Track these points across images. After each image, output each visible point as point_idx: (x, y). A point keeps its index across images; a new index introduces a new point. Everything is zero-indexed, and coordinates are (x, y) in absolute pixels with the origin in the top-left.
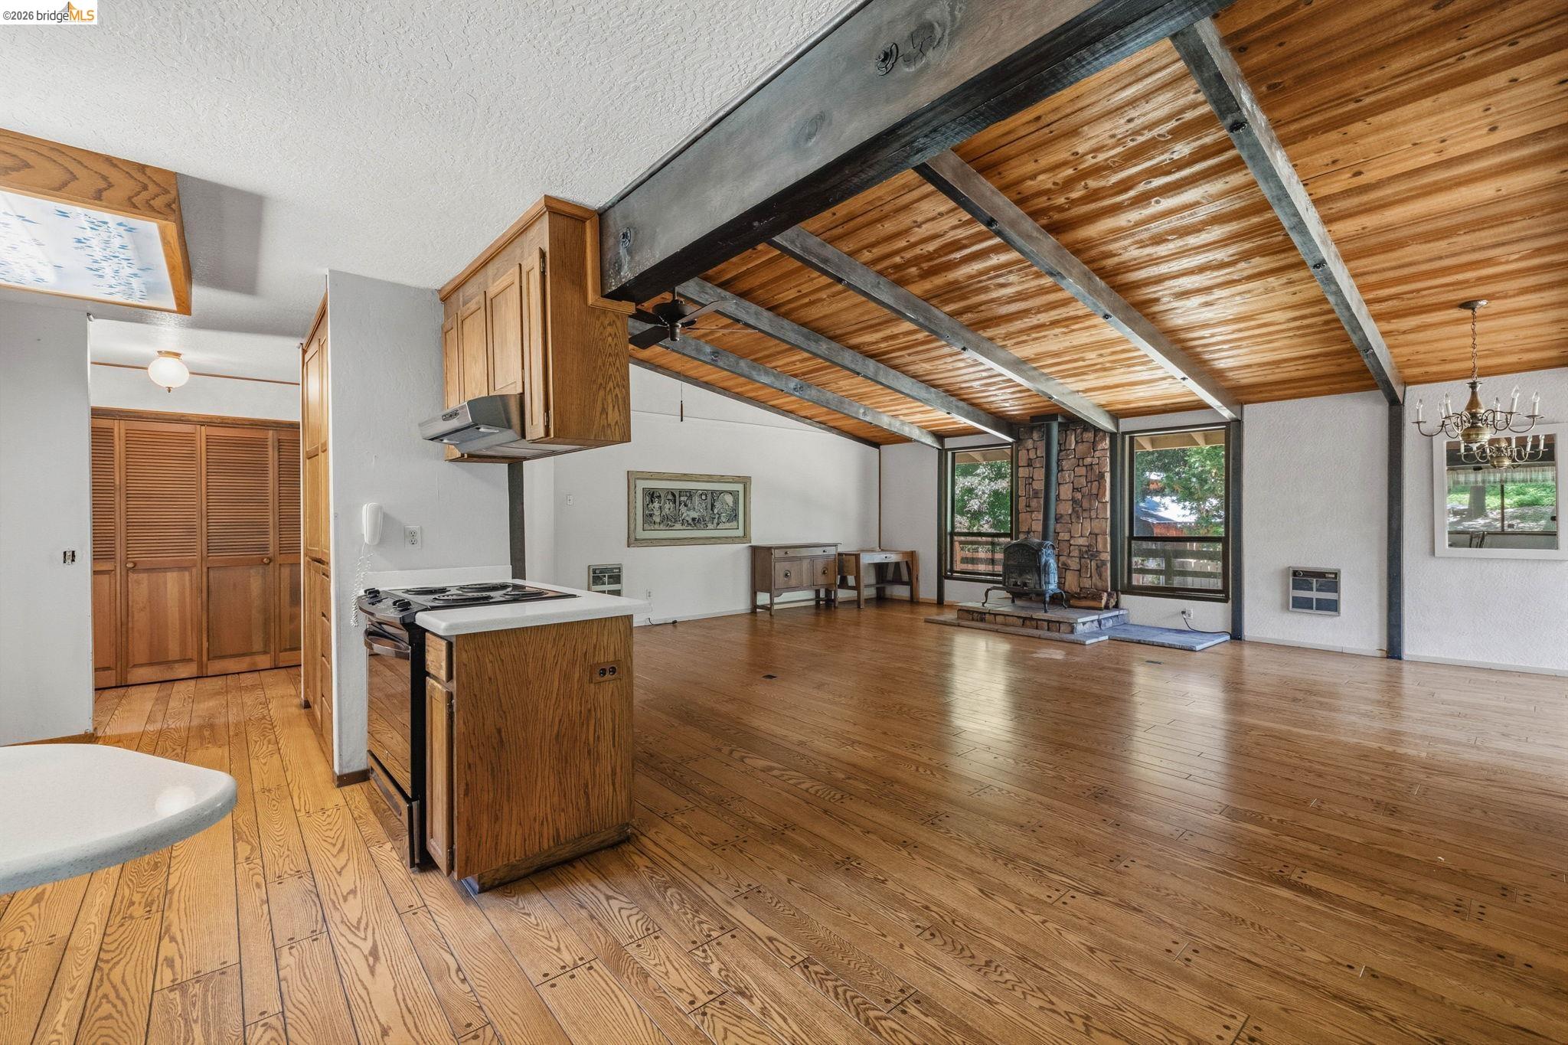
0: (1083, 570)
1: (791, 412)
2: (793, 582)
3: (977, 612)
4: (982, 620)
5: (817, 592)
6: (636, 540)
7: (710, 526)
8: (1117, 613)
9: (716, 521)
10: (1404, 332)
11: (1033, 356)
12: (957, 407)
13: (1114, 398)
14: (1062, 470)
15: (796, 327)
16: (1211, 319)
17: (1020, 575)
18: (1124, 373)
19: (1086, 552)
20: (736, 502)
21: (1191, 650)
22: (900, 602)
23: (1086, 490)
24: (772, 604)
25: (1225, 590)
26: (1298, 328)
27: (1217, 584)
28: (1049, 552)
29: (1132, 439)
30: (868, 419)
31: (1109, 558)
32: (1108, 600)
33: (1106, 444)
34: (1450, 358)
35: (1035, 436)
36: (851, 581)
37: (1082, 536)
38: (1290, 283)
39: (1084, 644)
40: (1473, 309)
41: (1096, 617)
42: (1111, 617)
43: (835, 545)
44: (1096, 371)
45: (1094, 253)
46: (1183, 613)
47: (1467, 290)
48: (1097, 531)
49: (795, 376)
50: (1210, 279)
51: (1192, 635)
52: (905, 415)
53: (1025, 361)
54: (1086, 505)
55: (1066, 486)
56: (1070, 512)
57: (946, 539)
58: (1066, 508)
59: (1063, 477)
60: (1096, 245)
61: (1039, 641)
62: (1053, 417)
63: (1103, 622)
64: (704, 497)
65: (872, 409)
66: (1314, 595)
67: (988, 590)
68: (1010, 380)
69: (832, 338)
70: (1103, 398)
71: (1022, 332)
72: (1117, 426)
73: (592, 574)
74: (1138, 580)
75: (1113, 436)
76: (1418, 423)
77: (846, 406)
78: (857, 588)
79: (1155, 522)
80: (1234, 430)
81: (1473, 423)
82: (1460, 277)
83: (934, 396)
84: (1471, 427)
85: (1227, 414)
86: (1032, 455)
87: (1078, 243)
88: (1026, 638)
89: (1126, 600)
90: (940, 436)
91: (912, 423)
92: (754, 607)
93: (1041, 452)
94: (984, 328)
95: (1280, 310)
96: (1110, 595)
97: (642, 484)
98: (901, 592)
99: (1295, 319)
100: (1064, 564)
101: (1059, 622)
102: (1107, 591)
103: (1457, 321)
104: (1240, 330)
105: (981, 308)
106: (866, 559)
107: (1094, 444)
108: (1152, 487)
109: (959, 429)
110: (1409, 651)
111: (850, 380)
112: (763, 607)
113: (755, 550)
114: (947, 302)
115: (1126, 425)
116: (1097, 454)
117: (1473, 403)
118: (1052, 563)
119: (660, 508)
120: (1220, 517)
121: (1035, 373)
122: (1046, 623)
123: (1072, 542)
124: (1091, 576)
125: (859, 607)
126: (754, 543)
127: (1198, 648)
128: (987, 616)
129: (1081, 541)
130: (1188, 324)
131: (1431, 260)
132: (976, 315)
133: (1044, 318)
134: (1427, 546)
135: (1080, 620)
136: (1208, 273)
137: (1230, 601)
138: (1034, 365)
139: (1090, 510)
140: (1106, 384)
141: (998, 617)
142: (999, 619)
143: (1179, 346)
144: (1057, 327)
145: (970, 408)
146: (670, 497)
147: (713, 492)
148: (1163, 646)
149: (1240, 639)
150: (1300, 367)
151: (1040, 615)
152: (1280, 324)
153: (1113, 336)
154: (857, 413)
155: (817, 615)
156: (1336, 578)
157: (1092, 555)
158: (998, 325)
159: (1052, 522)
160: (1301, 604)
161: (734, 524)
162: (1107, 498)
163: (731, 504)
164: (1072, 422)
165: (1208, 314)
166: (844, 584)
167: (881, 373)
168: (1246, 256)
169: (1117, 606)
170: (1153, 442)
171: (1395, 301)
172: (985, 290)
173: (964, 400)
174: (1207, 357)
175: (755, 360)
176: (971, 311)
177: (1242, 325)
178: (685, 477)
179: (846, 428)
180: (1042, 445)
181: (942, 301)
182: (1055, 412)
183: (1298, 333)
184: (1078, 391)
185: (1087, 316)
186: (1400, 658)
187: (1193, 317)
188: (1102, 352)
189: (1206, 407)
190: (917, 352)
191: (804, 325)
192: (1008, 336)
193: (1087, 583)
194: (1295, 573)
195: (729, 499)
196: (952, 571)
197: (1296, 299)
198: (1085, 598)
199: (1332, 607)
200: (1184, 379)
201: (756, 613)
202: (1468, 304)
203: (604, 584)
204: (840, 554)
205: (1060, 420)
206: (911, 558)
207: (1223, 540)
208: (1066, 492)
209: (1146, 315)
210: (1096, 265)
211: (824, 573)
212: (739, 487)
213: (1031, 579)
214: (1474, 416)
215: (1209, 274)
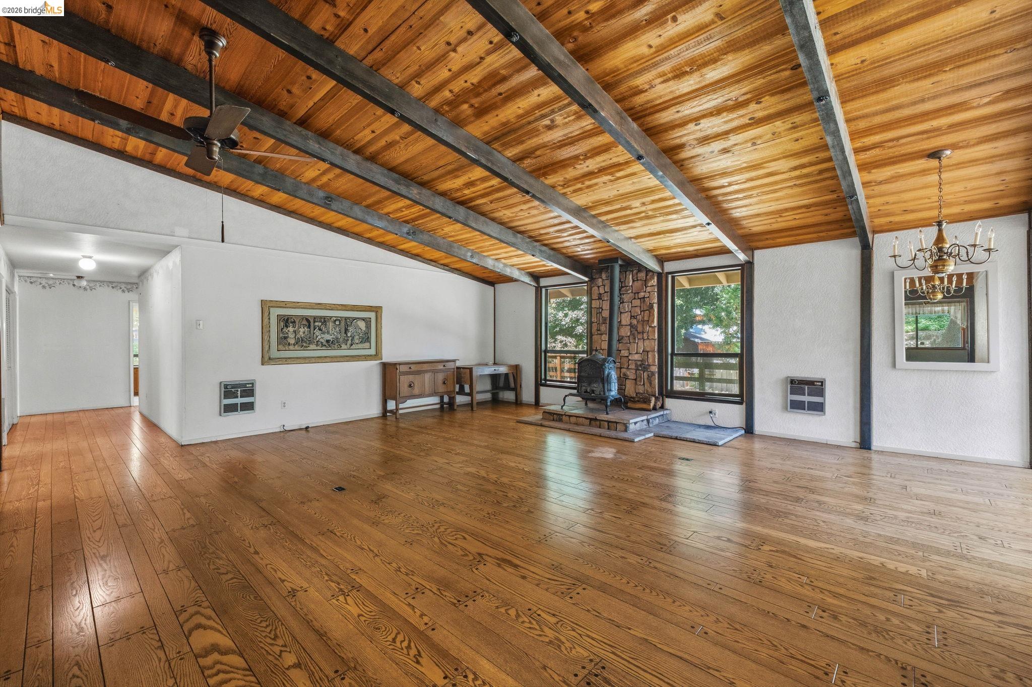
0: (638, 379)
1: (418, 256)
2: (416, 391)
3: (556, 414)
4: (560, 420)
5: (442, 398)
6: (270, 358)
7: (344, 346)
8: (662, 413)
9: (349, 342)
10: (880, 183)
11: (590, 204)
12: (541, 251)
13: (657, 245)
14: (623, 302)
15: (386, 172)
16: (728, 168)
17: (590, 384)
18: (663, 221)
19: (640, 365)
20: (368, 327)
21: (715, 445)
22: (507, 403)
23: (640, 317)
24: (397, 409)
25: (741, 395)
26: (798, 177)
27: (735, 389)
28: (611, 366)
29: (673, 278)
30: (474, 261)
31: (657, 370)
32: (655, 403)
33: (654, 282)
34: (911, 208)
35: (604, 276)
36: (467, 389)
37: (637, 353)
38: (795, 127)
39: (632, 441)
40: (939, 158)
41: (645, 418)
42: (657, 417)
43: (454, 361)
44: (641, 219)
45: (623, 88)
46: (710, 412)
47: (938, 138)
48: (648, 350)
49: (407, 222)
50: (726, 122)
51: (717, 431)
52: (505, 258)
53: (586, 209)
54: (640, 329)
55: (626, 314)
56: (629, 334)
57: (541, 355)
58: (625, 332)
59: (624, 308)
60: (624, 78)
61: (599, 439)
62: (615, 260)
63: (651, 421)
64: (337, 323)
65: (478, 253)
66: (806, 398)
67: (566, 396)
68: (576, 227)
69: (423, 184)
70: (651, 243)
71: (577, 179)
72: (662, 267)
73: (223, 390)
74: (678, 386)
75: (660, 275)
76: (895, 256)
77: (456, 250)
78: (470, 394)
79: (700, 341)
80: (747, 270)
81: (940, 256)
82: (935, 123)
83: (519, 240)
84: (939, 260)
85: (742, 257)
86: (602, 291)
87: (608, 75)
88: (590, 437)
89: (669, 402)
90: (536, 277)
91: (513, 266)
92: (385, 411)
93: (607, 289)
94: (545, 175)
95: (784, 157)
96: (657, 399)
97: (275, 312)
98: (509, 396)
99: (795, 168)
100: (625, 374)
101: (617, 423)
102: (654, 396)
103: (924, 172)
104: (752, 179)
105: (538, 153)
106: (477, 372)
107: (646, 282)
108: (697, 318)
109: (548, 271)
110: (877, 442)
111: (452, 227)
112: (391, 411)
113: (385, 366)
114: (507, 145)
115: (670, 267)
116: (649, 289)
117: (940, 239)
118: (614, 375)
119: (295, 332)
120: (738, 338)
121: (595, 221)
122: (606, 423)
123: (630, 358)
124: (644, 384)
125: (472, 410)
126: (384, 360)
127: (720, 443)
128: (564, 417)
129: (637, 357)
130: (711, 172)
131: (914, 103)
132: (534, 160)
133: (592, 164)
134: (889, 360)
135: (631, 421)
136: (725, 114)
137: (744, 404)
138: (593, 213)
139: (643, 332)
140: (651, 231)
141: (571, 418)
142: (573, 420)
143: (703, 195)
144: (606, 175)
145: (552, 253)
146: (305, 322)
147: (346, 319)
148: (694, 441)
149: (752, 433)
150: (797, 217)
151: (603, 416)
152: (784, 173)
153: (651, 184)
154: (465, 255)
155: (441, 416)
156: (822, 385)
157: (644, 368)
158: (554, 171)
159: (615, 342)
160: (797, 406)
161: (367, 345)
162: (655, 324)
163: (364, 329)
164: (630, 264)
165: (725, 162)
166: (461, 392)
167: (471, 218)
168: (757, 97)
169: (662, 407)
170: (690, 281)
171: (877, 150)
172: (535, 133)
173: (545, 245)
174: (725, 206)
175: (368, 206)
176: (528, 157)
177: (754, 174)
178: (320, 306)
179: (466, 270)
180: (607, 283)
181: (503, 145)
182: (615, 256)
183: (797, 182)
184: (631, 238)
185: (627, 163)
186: (869, 449)
187: (715, 165)
188: (644, 200)
189: (728, 252)
190: (497, 199)
191: (392, 169)
192: (566, 184)
193: (641, 389)
194: (792, 381)
195: (362, 325)
196: (545, 380)
197: (797, 146)
198: (638, 401)
199: (819, 408)
200: (708, 224)
201: (386, 416)
202: (935, 154)
203: (237, 397)
204: (458, 368)
205: (620, 262)
206: (516, 369)
207: (740, 356)
208: (626, 319)
209: (675, 162)
210: (627, 104)
211: (444, 383)
212: (372, 315)
213: (597, 387)
214: (940, 250)
215: (726, 116)
